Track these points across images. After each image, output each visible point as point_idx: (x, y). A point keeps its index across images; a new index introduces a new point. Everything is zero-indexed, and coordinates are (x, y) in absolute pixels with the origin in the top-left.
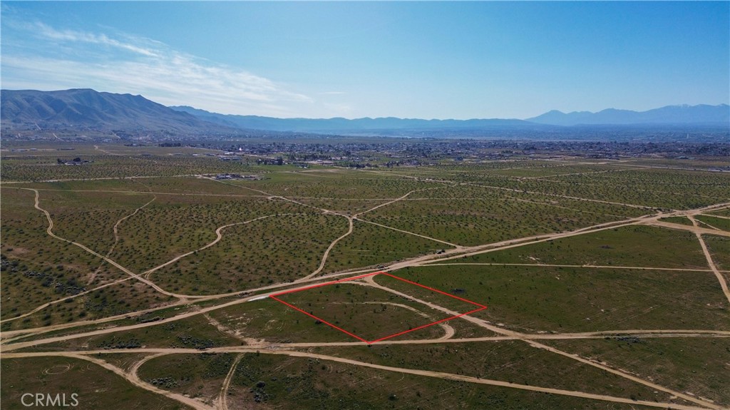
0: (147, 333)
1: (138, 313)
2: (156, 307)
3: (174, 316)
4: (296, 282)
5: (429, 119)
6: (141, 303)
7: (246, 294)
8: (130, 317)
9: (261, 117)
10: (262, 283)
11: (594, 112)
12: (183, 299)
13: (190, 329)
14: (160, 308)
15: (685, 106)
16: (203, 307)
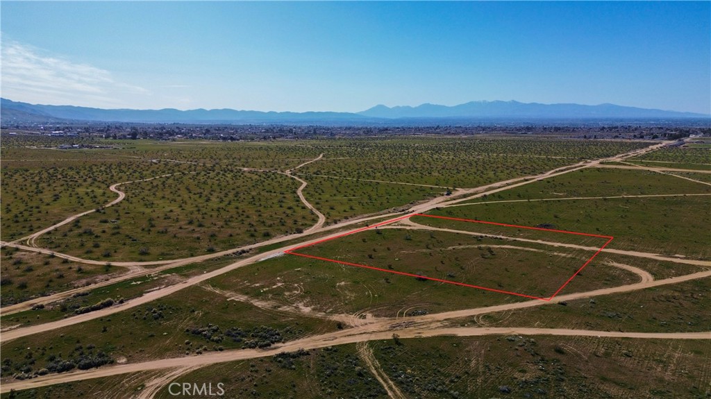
0: (105, 330)
1: (55, 298)
2: (88, 284)
3: (141, 295)
4: (306, 233)
5: (266, 111)
6: (51, 281)
7: (244, 252)
8: (42, 307)
9: (79, 107)
10: (253, 237)
11: (413, 107)
12: (135, 269)
13: (199, 314)
14: (97, 286)
15: (484, 101)
16: (188, 276)
